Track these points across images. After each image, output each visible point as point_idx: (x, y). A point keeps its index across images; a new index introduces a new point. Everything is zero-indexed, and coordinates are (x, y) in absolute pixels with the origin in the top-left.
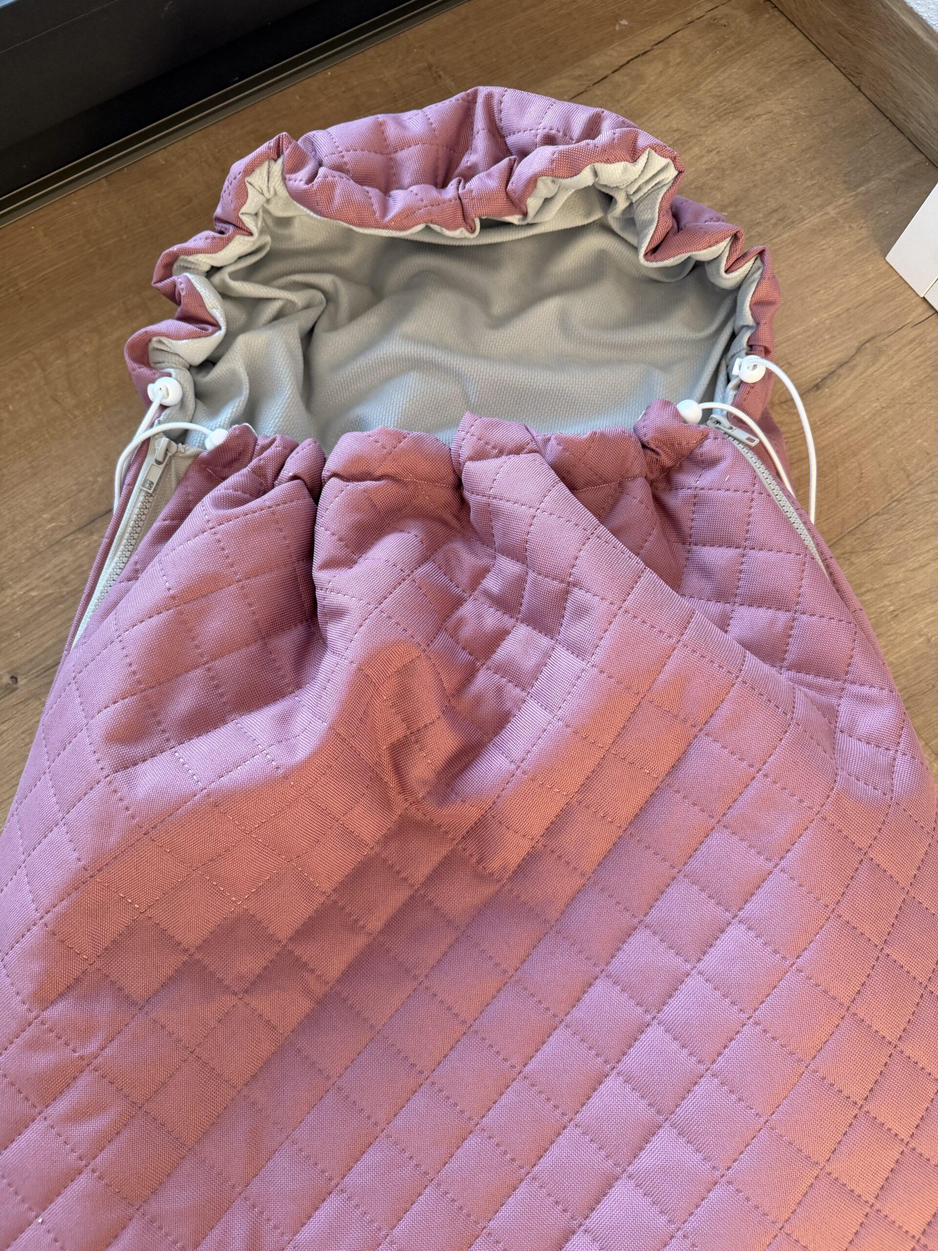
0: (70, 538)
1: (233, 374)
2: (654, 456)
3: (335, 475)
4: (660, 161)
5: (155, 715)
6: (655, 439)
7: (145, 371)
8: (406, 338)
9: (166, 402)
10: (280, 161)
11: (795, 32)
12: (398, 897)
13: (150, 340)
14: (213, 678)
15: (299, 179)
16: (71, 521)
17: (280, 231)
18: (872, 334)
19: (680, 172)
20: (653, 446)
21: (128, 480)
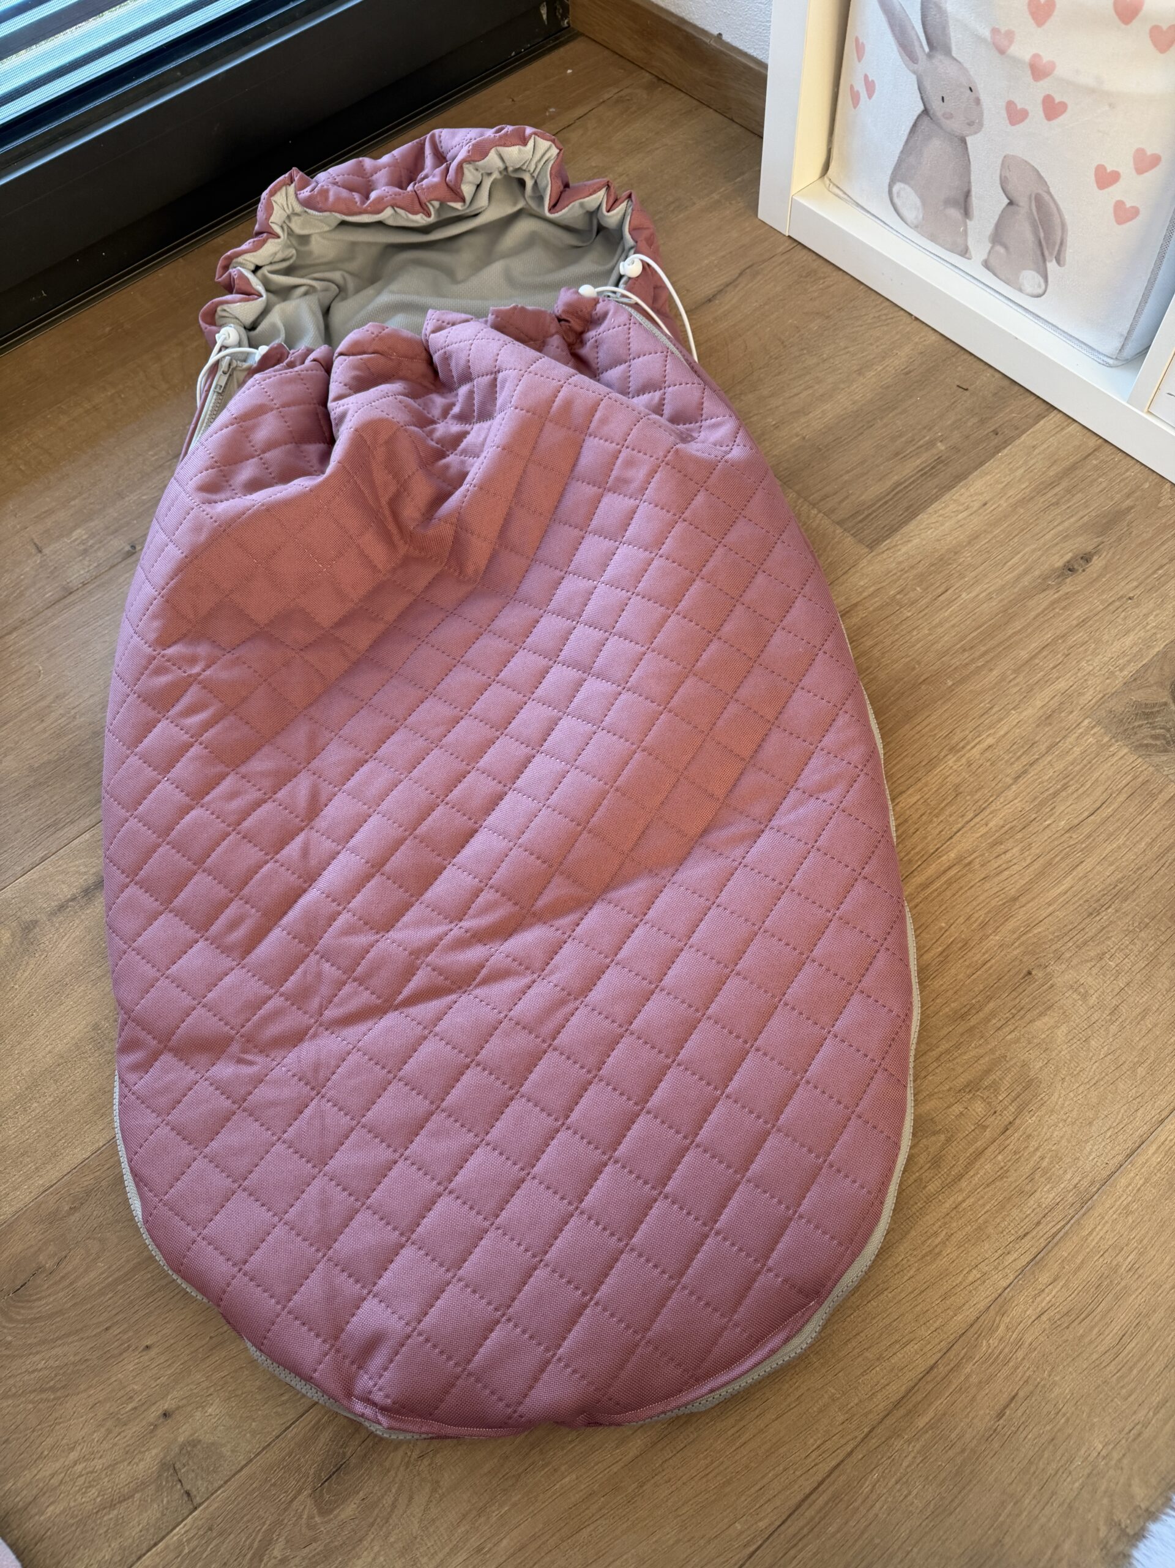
0: (168, 463)
1: (274, 326)
2: (567, 324)
3: (341, 354)
4: (544, 144)
5: (227, 481)
6: (564, 311)
7: (214, 328)
8: (393, 292)
9: (228, 342)
10: (293, 185)
11: (682, 95)
12: (405, 600)
13: (216, 311)
14: (264, 464)
15: (305, 193)
16: (168, 453)
17: (303, 249)
18: (750, 263)
19: (561, 150)
20: (564, 317)
21: (206, 388)
